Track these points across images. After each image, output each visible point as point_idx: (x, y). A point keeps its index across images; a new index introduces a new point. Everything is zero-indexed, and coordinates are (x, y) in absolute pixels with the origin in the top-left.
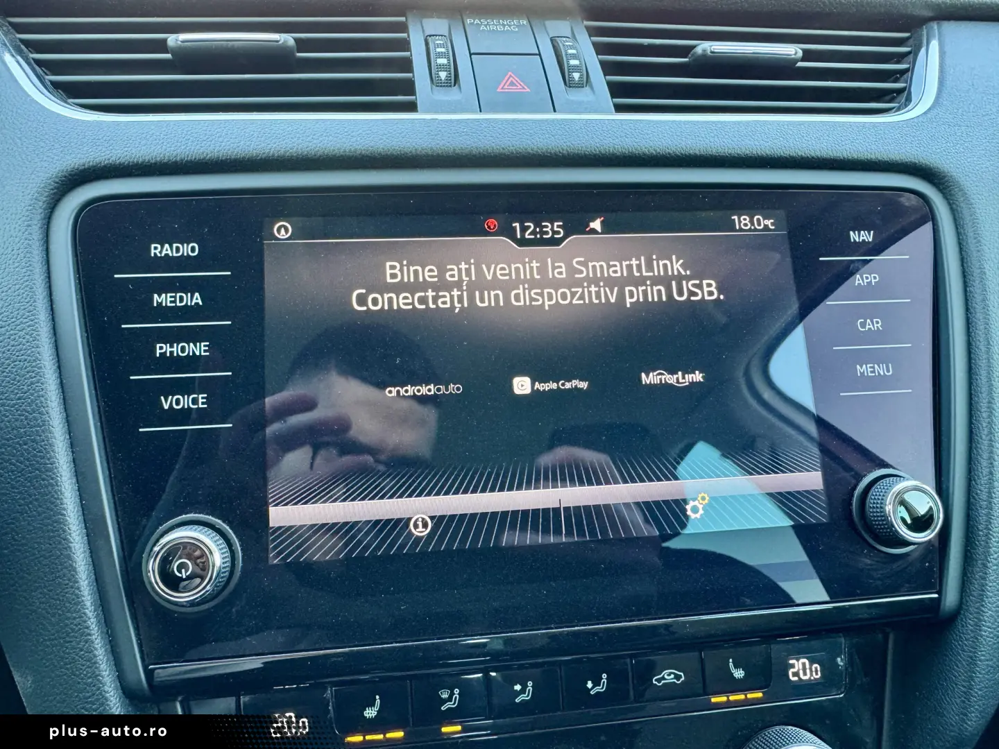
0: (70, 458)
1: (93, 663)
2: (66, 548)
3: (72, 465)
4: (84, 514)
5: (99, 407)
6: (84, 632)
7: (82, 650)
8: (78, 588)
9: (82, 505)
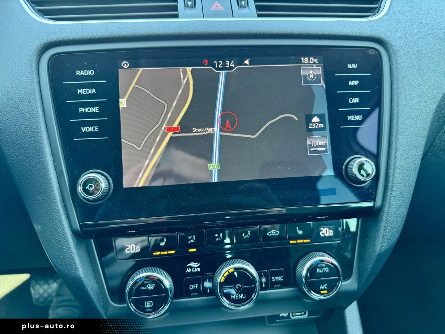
0: (50, 148)
1: (61, 220)
2: (50, 180)
3: (51, 151)
4: (55, 169)
5: (59, 131)
6: (57, 209)
7: (57, 216)
8: (55, 194)
9: (55, 165)
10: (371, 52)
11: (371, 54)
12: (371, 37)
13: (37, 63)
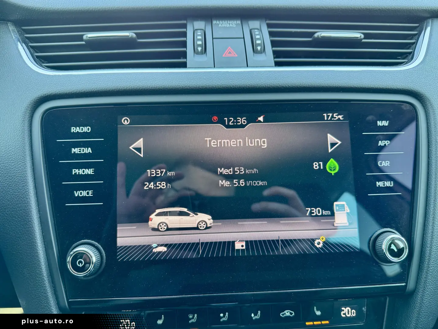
0: (38, 216)
1: (47, 298)
2: (36, 253)
3: (39, 219)
4: (43, 239)
5: (50, 195)
6: (43, 286)
8: (41, 269)
9: (43, 235)
10: (406, 107)
11: (405, 109)
12: (405, 90)
13: (30, 118)
